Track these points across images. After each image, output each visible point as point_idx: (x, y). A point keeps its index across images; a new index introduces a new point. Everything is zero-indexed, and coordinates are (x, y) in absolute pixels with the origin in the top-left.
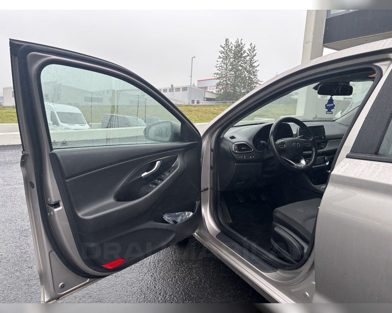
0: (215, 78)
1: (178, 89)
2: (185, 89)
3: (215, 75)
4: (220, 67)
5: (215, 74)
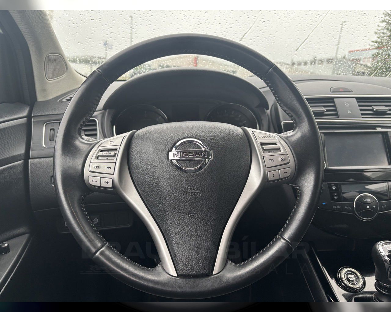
0: (371, 47)
1: (321, 62)
2: (329, 61)
3: (373, 44)
4: (381, 34)
5: (373, 42)
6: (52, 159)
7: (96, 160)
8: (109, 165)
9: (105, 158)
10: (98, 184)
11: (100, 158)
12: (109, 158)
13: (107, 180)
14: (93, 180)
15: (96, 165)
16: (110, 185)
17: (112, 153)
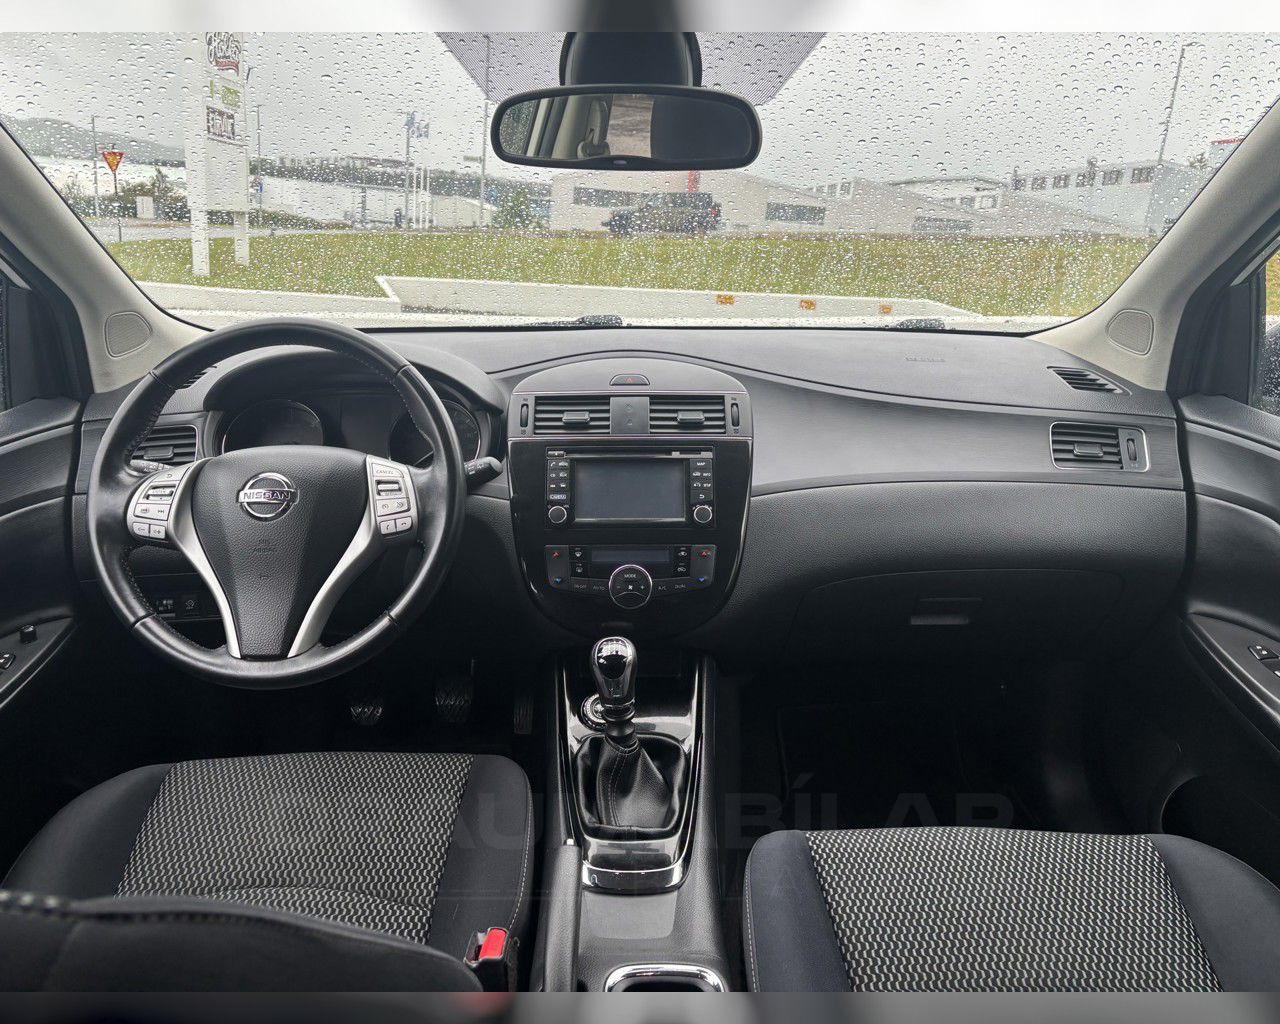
1: (1114, 176)
2: (1142, 174)
6: (84, 497)
7: (146, 501)
8: (162, 508)
9: (158, 498)
10: (145, 533)
11: (151, 498)
12: (164, 498)
13: (157, 528)
14: (139, 528)
15: (144, 507)
16: (162, 535)
17: (167, 491)
